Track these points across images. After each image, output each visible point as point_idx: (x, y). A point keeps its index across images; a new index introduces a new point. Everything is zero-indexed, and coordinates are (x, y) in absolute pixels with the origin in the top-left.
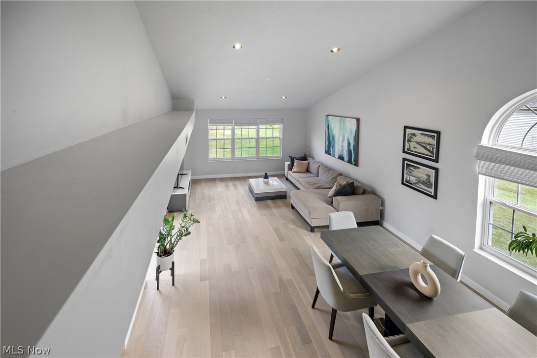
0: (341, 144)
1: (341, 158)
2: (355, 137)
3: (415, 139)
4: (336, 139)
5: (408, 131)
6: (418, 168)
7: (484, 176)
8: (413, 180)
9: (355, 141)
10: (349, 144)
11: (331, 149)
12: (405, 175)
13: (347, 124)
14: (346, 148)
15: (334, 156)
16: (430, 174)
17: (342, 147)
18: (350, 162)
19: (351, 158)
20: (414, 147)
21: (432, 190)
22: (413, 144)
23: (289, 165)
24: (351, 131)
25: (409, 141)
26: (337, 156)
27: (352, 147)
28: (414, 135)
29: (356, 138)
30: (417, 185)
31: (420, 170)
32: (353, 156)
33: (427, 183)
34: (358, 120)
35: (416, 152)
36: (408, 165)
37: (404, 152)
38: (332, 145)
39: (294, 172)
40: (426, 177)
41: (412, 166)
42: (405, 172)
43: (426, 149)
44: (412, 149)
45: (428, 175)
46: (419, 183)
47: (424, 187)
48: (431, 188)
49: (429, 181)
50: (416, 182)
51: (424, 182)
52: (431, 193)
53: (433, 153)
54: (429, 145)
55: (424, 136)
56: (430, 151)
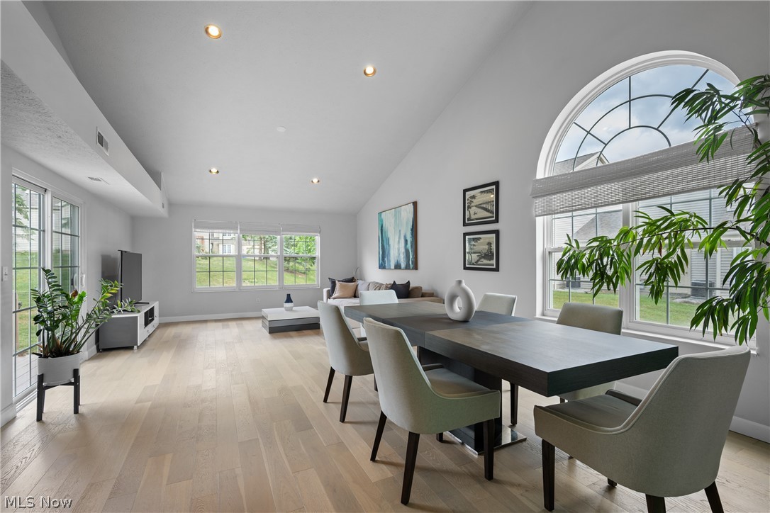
0: (396, 246)
1: (398, 267)
2: (412, 230)
3: (476, 202)
4: (391, 242)
5: (469, 194)
6: (479, 239)
7: (542, 217)
8: (475, 257)
9: (412, 234)
10: (406, 242)
11: (386, 259)
12: (467, 255)
13: (403, 214)
14: (403, 250)
15: (390, 268)
16: (491, 241)
17: (399, 250)
18: (407, 267)
19: (409, 260)
20: (475, 214)
21: (494, 262)
22: (473, 209)
23: (328, 291)
24: (407, 223)
25: (469, 207)
26: (393, 267)
27: (409, 245)
28: (474, 197)
29: (414, 230)
30: (479, 263)
31: (481, 241)
32: (411, 257)
33: (488, 256)
34: (415, 204)
35: (477, 219)
36: (470, 240)
37: (465, 225)
38: (387, 253)
39: (334, 298)
40: (487, 247)
41: (473, 239)
42: (467, 251)
43: (487, 210)
44: (473, 217)
45: (489, 244)
46: (481, 258)
47: (485, 262)
48: (493, 259)
49: (491, 252)
50: (478, 258)
51: (485, 255)
52: (493, 265)
53: (493, 212)
54: (489, 203)
55: (483, 195)
56: (490, 211)
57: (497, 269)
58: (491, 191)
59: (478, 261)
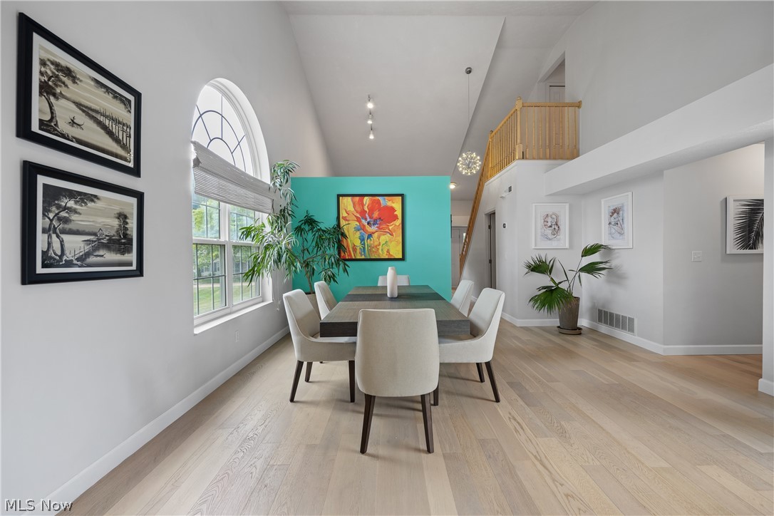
3: (72, 90)
6: (93, 198)
8: (75, 245)
16: (126, 211)
20: (73, 123)
21: (133, 257)
22: (66, 110)
25: (46, 88)
28: (69, 72)
30: (92, 259)
31: (99, 204)
33: (120, 242)
35: (78, 142)
36: (53, 195)
40: (116, 223)
41: (71, 194)
43: (110, 133)
44: (63, 126)
45: (123, 217)
46: (96, 249)
47: (111, 256)
48: (130, 251)
49: (125, 235)
50: (87, 248)
51: (111, 241)
52: (131, 264)
53: (124, 147)
54: (118, 122)
55: (101, 91)
56: (117, 141)
57: (139, 272)
58: (125, 102)
59: (87, 255)
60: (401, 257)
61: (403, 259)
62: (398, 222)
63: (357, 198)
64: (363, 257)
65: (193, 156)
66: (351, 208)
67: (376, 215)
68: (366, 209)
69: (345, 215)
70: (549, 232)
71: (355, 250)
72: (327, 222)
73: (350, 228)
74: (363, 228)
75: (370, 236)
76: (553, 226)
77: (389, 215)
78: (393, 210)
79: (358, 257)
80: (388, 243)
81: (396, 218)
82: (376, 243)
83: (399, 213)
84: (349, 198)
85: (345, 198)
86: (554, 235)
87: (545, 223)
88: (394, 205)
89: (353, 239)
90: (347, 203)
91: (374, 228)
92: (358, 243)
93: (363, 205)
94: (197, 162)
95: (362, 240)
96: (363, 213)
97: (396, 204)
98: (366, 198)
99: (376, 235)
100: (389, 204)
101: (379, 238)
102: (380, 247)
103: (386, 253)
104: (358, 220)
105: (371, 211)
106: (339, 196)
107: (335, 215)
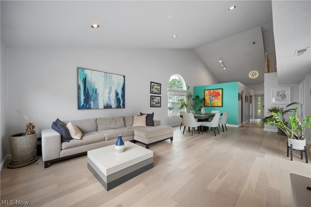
0: (107, 95)
1: (108, 107)
2: (122, 89)
3: (155, 87)
4: (99, 95)
5: (152, 84)
8: (154, 103)
10: (117, 94)
11: (92, 104)
12: (152, 103)
13: (114, 79)
14: (114, 98)
15: (97, 108)
17: (109, 98)
18: (118, 107)
19: (120, 103)
20: (154, 90)
21: (160, 105)
22: (154, 89)
24: (118, 85)
25: (152, 88)
26: (102, 107)
27: (120, 96)
28: (154, 85)
29: (124, 89)
30: (155, 105)
31: (156, 99)
32: (122, 102)
33: (158, 103)
34: (124, 77)
36: (153, 98)
37: (151, 93)
38: (92, 98)
42: (152, 101)
43: (158, 90)
44: (154, 91)
45: (159, 100)
47: (157, 105)
53: (159, 91)
54: (158, 89)
55: (157, 86)
56: (158, 91)
57: (160, 107)
58: (159, 86)
60: (221, 106)
61: (222, 106)
62: (221, 96)
63: (209, 91)
64: (211, 106)
65: (168, 89)
66: (207, 93)
67: (214, 94)
68: (211, 93)
69: (206, 95)
70: (280, 98)
71: (208, 104)
72: (201, 97)
73: (207, 98)
74: (211, 98)
75: (212, 100)
76: (282, 96)
77: (218, 94)
78: (219, 93)
79: (209, 106)
80: (217, 102)
81: (220, 95)
82: (214, 102)
83: (221, 94)
84: (207, 91)
85: (206, 91)
86: (283, 99)
87: (278, 95)
88: (219, 92)
89: (208, 101)
90: (207, 92)
91: (214, 98)
92: (209, 102)
93: (211, 92)
94: (169, 90)
95: (210, 101)
96: (211, 94)
97: (220, 91)
98: (211, 90)
99: (214, 100)
100: (218, 91)
101: (215, 100)
102: (215, 103)
103: (217, 104)
104: (209, 96)
105: (213, 93)
106: (204, 90)
107: (204, 95)
